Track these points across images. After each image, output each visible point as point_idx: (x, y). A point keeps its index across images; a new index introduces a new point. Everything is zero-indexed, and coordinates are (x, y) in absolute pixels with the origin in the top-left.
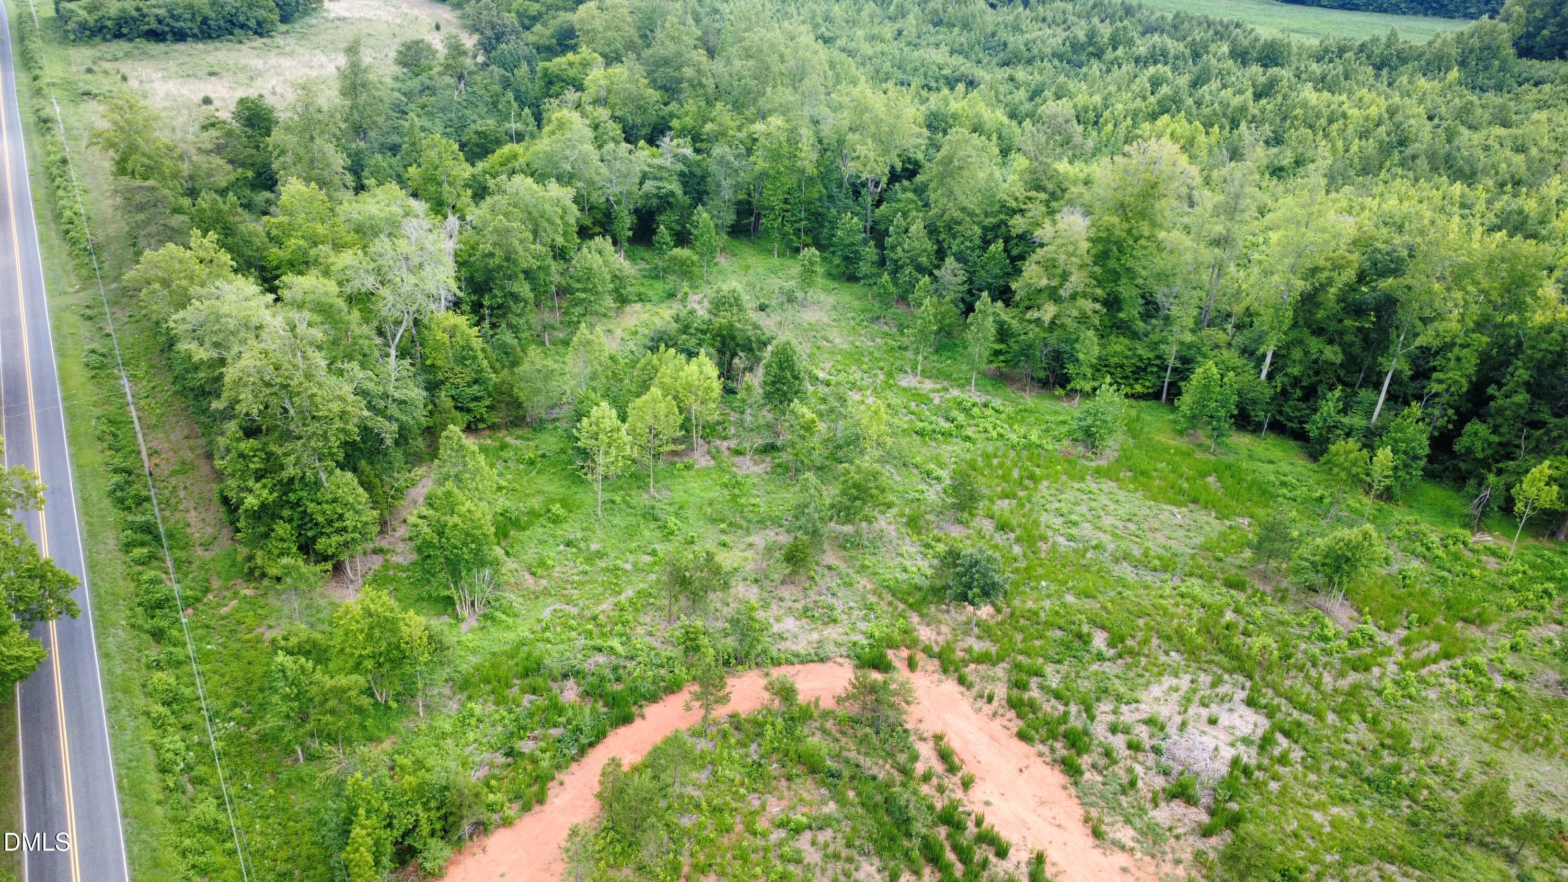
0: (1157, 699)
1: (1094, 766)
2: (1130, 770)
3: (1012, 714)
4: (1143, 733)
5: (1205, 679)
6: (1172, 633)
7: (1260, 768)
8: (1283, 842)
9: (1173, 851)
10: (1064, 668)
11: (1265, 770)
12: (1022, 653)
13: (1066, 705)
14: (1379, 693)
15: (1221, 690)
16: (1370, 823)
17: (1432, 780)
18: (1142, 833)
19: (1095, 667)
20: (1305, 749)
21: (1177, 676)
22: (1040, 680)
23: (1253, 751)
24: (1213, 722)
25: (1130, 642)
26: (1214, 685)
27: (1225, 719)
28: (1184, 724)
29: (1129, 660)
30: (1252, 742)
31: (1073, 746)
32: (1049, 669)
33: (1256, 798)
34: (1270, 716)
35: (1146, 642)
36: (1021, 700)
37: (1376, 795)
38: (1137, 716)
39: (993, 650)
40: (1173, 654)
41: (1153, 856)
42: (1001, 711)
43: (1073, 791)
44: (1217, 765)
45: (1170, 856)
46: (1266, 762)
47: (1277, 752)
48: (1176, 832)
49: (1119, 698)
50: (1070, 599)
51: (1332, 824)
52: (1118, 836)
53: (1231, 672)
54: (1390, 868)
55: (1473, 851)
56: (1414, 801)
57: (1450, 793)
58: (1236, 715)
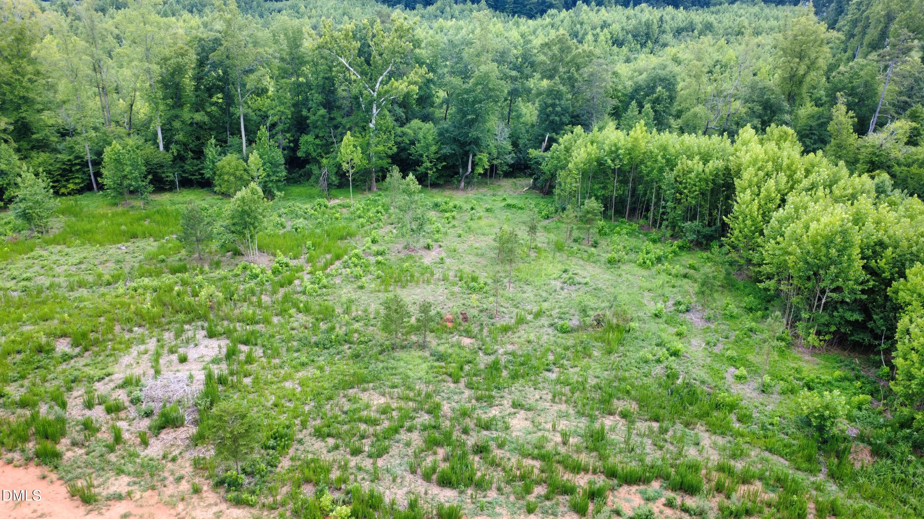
0: (129, 366)
1: (77, 444)
2: (114, 430)
4: (122, 396)
5: (168, 336)
7: (232, 374)
8: (267, 416)
9: (172, 473)
11: (237, 373)
14: (304, 292)
15: (185, 337)
16: (327, 369)
17: (357, 326)
18: (137, 474)
19: (62, 367)
20: (263, 346)
21: (143, 342)
23: (224, 365)
24: (183, 360)
25: (93, 337)
26: (178, 336)
27: (194, 354)
28: (158, 372)
29: (96, 349)
30: (220, 360)
31: (47, 437)
34: (228, 337)
35: (110, 330)
37: (326, 351)
38: (112, 385)
40: (136, 329)
41: (153, 488)
44: (195, 388)
45: (171, 479)
46: (235, 367)
47: (242, 357)
48: (170, 457)
49: (91, 380)
50: (27, 328)
51: (301, 384)
52: (113, 489)
53: (189, 322)
54: (351, 392)
55: (399, 354)
56: (351, 343)
57: (371, 328)
58: (201, 347)
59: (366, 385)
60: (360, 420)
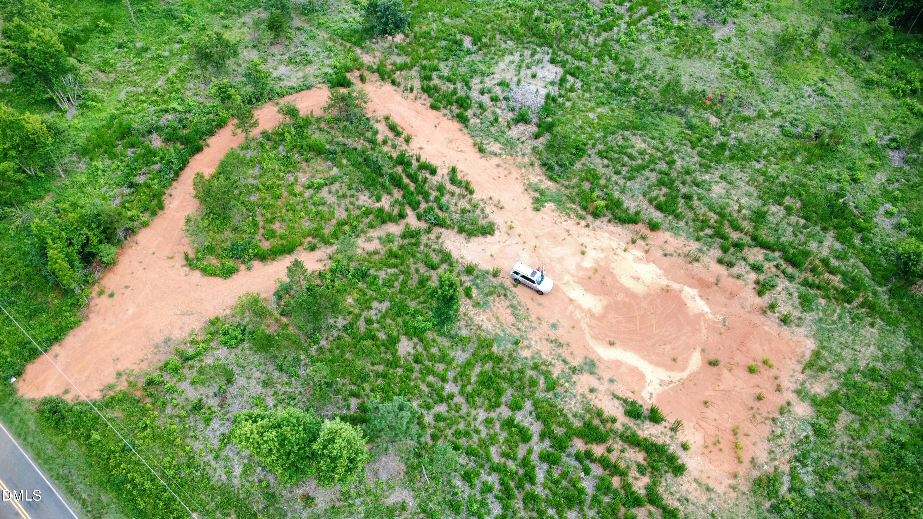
0: (503, 70)
1: (475, 115)
2: (494, 113)
3: (425, 96)
4: (498, 91)
5: (527, 53)
6: (507, 29)
7: (560, 96)
8: (575, 132)
9: (521, 150)
10: (449, 63)
11: (563, 97)
12: (425, 59)
13: (455, 84)
14: (618, 41)
15: (536, 57)
16: (617, 112)
17: (645, 83)
18: (505, 145)
19: (467, 59)
20: (582, 81)
21: (512, 55)
22: (438, 73)
23: (556, 88)
24: (534, 76)
25: (484, 40)
26: (532, 55)
27: (540, 74)
28: (519, 81)
29: (485, 51)
30: (555, 83)
31: (462, 106)
32: (442, 65)
33: (560, 113)
34: (563, 67)
35: (493, 38)
36: (429, 87)
37: (619, 98)
38: (494, 82)
39: (408, 60)
40: (508, 42)
41: (512, 155)
42: (419, 96)
43: (465, 131)
44: (539, 99)
45: (520, 153)
46: (563, 92)
47: (568, 86)
48: (521, 140)
49: (483, 74)
50: (447, 20)
51: (598, 118)
52: (492, 149)
53: (540, 46)
54: (627, 133)
55: (664, 115)
56: (637, 96)
57: (654, 88)
58: (546, 70)
59: (636, 132)
60: (625, 154)
